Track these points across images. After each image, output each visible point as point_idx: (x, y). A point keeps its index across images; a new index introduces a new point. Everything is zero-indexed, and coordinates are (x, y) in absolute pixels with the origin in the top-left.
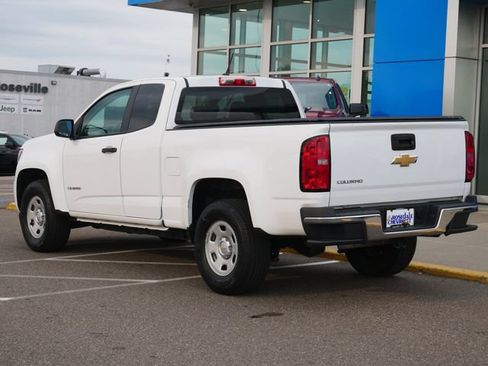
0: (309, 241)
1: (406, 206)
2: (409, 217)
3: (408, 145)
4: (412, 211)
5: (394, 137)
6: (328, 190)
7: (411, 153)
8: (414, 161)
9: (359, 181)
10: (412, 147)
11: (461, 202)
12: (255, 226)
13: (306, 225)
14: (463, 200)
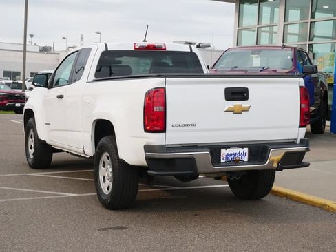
0: (149, 171)
1: (241, 145)
2: (243, 155)
3: (241, 97)
4: (246, 150)
5: (227, 90)
6: (164, 131)
7: (244, 104)
8: (247, 109)
9: (193, 125)
10: (246, 98)
11: (296, 144)
12: (120, 158)
13: (148, 159)
14: (298, 142)
